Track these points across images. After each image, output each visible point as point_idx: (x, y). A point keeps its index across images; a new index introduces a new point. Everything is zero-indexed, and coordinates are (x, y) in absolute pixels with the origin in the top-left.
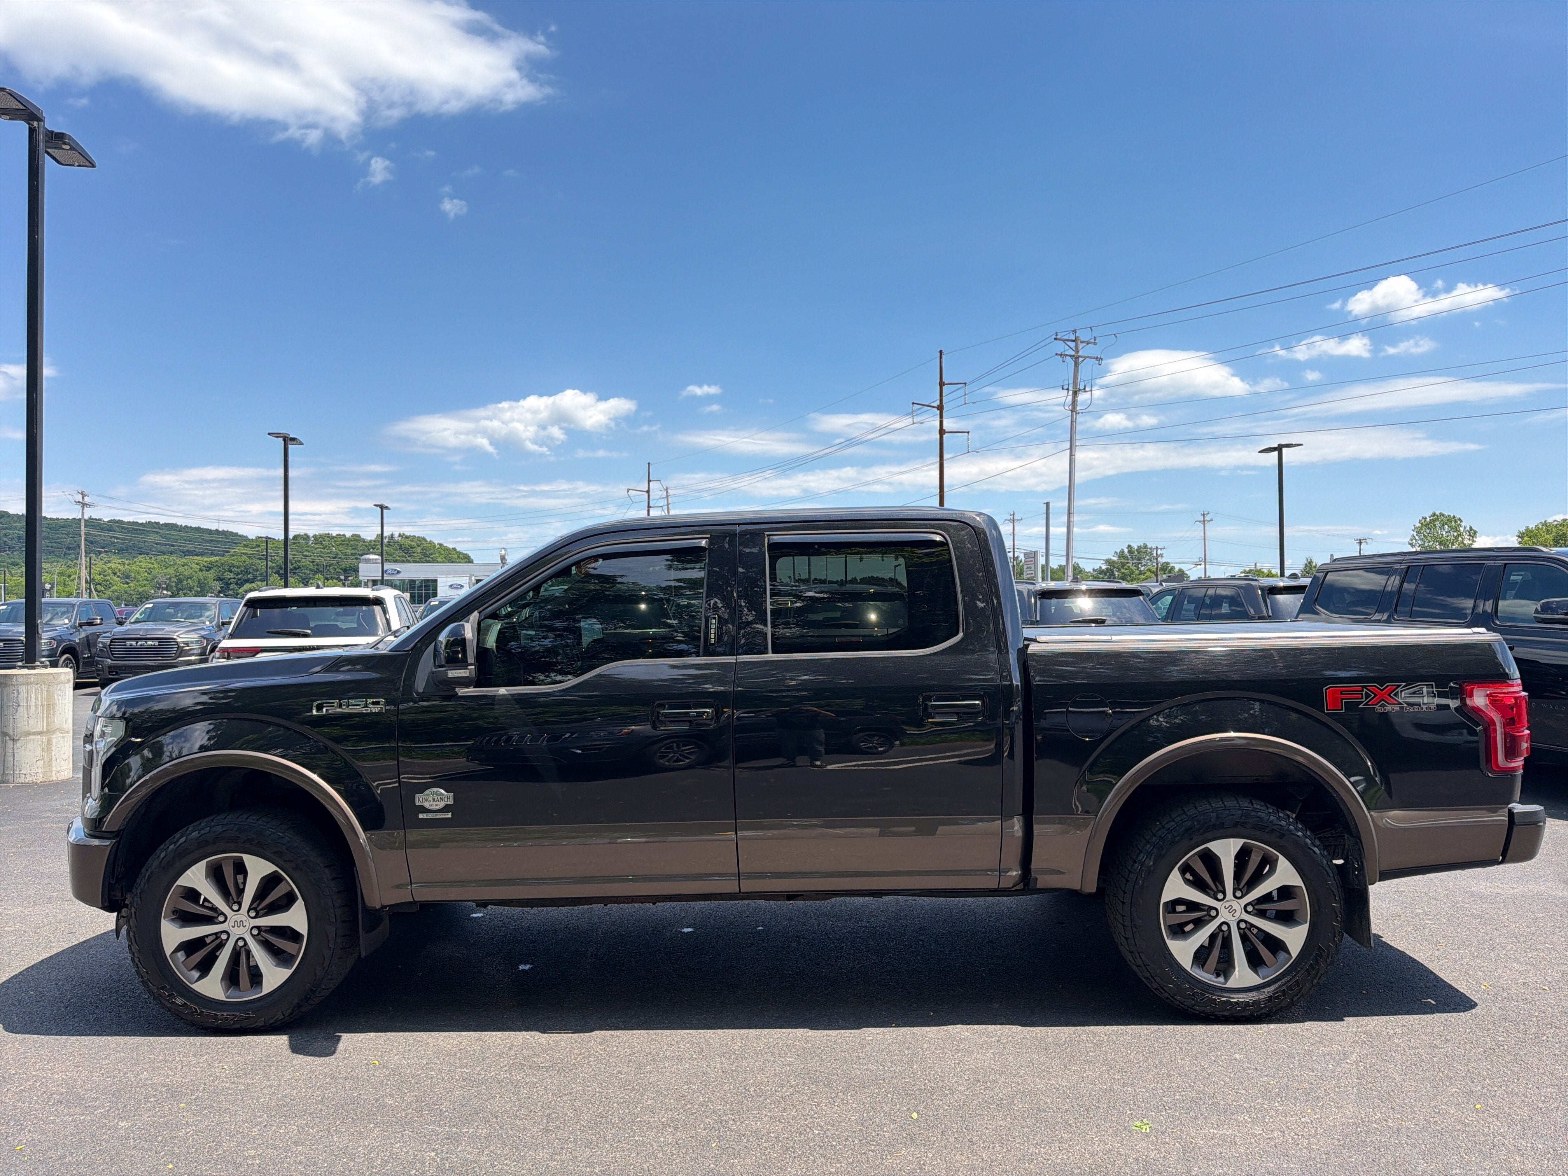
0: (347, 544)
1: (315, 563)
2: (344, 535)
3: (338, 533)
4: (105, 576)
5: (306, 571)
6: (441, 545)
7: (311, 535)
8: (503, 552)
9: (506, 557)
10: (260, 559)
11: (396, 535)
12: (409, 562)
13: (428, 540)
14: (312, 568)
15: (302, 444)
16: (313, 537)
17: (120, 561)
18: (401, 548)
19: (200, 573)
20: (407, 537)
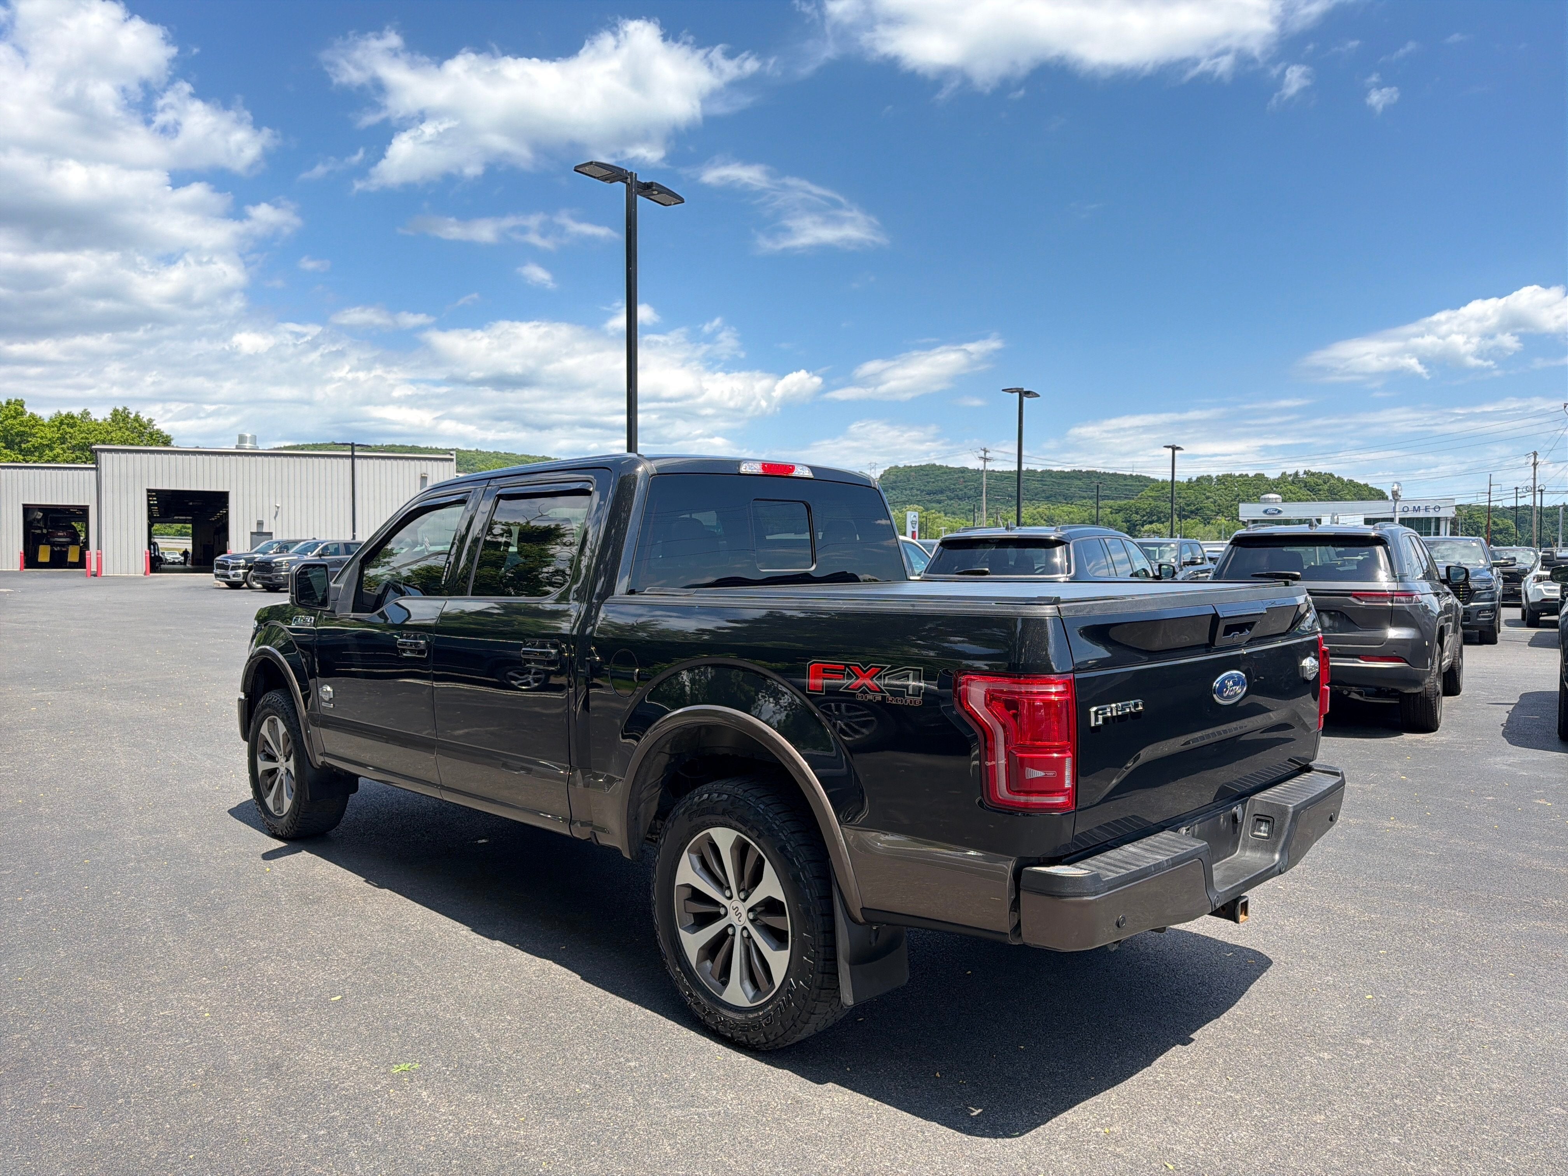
0: (1250, 484)
1: (1216, 504)
2: (1247, 475)
3: (1240, 473)
4: (1034, 520)
5: (1207, 512)
6: (1351, 481)
7: (1214, 477)
8: (1396, 488)
9: (1400, 493)
10: (1165, 501)
11: (1301, 473)
12: (1314, 500)
13: (1336, 476)
14: (1214, 508)
15: (1038, 396)
16: (1216, 478)
17: (1046, 506)
18: (1305, 486)
19: (1110, 516)
20: (1313, 474)
